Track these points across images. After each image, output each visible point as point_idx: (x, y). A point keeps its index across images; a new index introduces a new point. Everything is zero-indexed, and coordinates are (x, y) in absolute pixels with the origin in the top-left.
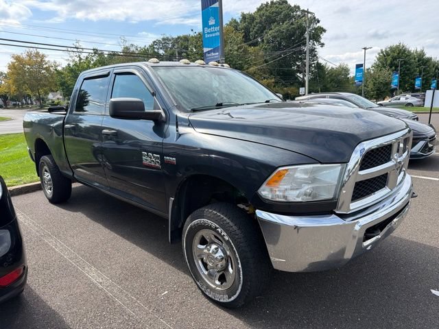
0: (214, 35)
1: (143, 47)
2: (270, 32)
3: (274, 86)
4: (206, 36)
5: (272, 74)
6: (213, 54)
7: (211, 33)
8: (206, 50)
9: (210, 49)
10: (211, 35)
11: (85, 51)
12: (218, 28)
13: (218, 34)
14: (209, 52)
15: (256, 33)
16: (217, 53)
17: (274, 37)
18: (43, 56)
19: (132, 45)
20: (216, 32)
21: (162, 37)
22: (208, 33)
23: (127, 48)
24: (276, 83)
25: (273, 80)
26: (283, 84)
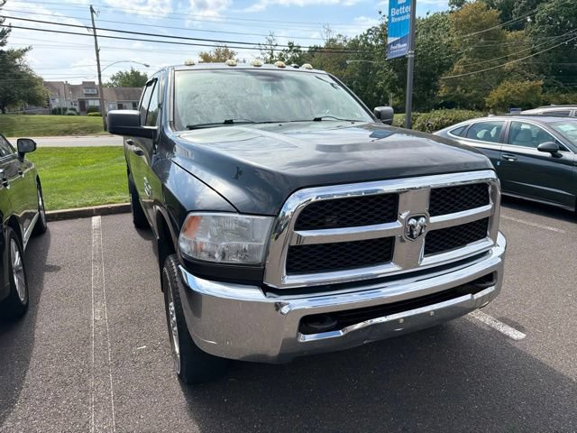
0: (403, 18)
2: (547, 6)
3: (544, 92)
4: (393, 20)
5: (542, 72)
6: (399, 46)
7: (400, 15)
8: (390, 40)
9: (396, 39)
10: (399, 19)
11: (277, 48)
12: (408, 8)
13: (408, 16)
14: (394, 44)
16: (405, 45)
17: (554, 15)
18: (232, 53)
19: (340, 36)
20: (406, 14)
21: (380, 23)
22: (396, 16)
23: (332, 40)
24: (547, 86)
25: (541, 82)
26: (560, 89)
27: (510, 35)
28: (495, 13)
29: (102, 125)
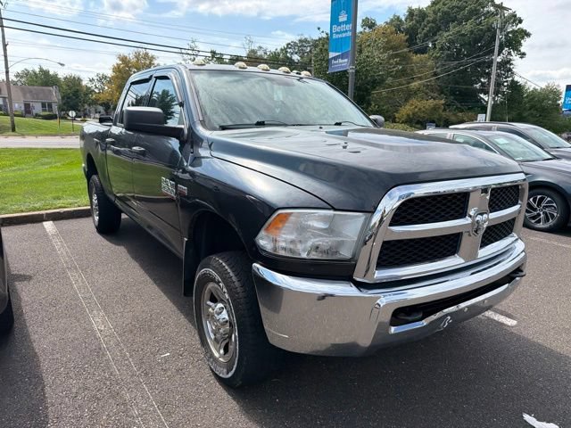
0: (344, 35)
1: (273, 50)
2: (446, 34)
3: (445, 110)
4: (334, 36)
5: (442, 93)
6: (340, 61)
7: (341, 32)
8: (332, 55)
9: (337, 54)
10: (340, 36)
11: (201, 53)
12: (349, 27)
13: (349, 34)
14: (335, 58)
15: (426, 35)
16: (346, 60)
17: (452, 42)
18: (153, 58)
19: (261, 47)
20: (346, 31)
21: (299, 38)
22: (337, 33)
23: (253, 51)
24: (447, 105)
25: (443, 102)
26: (457, 108)
27: (416, 58)
28: (403, 37)
29: (10, 125)
